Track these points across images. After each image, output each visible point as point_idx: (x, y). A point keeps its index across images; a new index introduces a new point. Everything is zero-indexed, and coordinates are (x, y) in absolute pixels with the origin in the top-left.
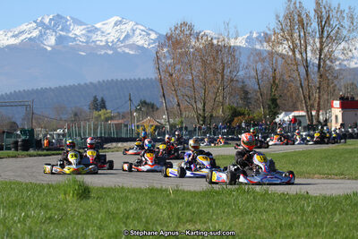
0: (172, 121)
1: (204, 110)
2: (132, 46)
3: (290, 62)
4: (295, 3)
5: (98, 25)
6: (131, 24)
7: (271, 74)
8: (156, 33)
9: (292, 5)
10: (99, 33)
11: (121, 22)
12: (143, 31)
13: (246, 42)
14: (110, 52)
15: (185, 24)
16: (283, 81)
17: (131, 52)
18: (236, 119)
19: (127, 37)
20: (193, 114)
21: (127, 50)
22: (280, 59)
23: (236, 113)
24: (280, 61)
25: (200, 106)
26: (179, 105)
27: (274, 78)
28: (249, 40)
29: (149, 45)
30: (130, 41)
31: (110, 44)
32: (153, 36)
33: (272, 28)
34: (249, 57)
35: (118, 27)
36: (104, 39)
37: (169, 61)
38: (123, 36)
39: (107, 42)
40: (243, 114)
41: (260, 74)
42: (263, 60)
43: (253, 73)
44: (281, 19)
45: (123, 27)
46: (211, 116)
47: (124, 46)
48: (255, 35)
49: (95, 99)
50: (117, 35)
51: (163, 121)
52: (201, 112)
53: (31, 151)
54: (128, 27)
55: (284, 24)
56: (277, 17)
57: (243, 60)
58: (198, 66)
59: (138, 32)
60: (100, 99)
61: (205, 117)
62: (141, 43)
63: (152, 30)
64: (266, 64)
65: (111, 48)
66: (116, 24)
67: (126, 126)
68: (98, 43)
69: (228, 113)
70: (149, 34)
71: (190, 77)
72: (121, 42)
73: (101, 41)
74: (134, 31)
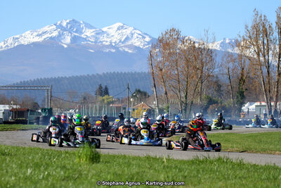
0: (160, 106)
1: (186, 98)
2: (131, 47)
3: (255, 63)
4: (261, 17)
5: (105, 29)
6: (131, 29)
7: (240, 71)
8: (150, 37)
9: (258, 19)
10: (105, 35)
11: (122, 27)
12: (139, 34)
13: (220, 46)
14: (114, 51)
15: (173, 30)
16: (249, 77)
17: (130, 51)
18: (211, 106)
19: (127, 39)
20: (177, 101)
21: (126, 50)
22: (247, 60)
23: (211, 102)
24: (247, 62)
25: (183, 95)
26: (166, 93)
27: (242, 75)
28: (223, 44)
29: (144, 46)
30: (129, 43)
31: (114, 44)
32: (148, 39)
33: (241, 36)
34: (223, 60)
35: (120, 32)
36: (109, 40)
37: (160, 59)
38: (124, 38)
39: (111, 42)
40: (217, 103)
41: (231, 72)
42: (234, 61)
43: (226, 71)
44: (249, 28)
45: (124, 31)
46: (192, 103)
47: (124, 46)
48: (227, 41)
49: (101, 87)
50: (119, 37)
51: (153, 106)
52: (184, 100)
54: (128, 31)
55: (251, 33)
56: (246, 27)
57: (218, 60)
58: (182, 63)
59: (135, 35)
60: (104, 87)
61: (186, 104)
62: (137, 44)
63: (146, 34)
64: (236, 64)
65: (114, 47)
66: (118, 29)
67: (125, 108)
68: (104, 43)
69: (205, 101)
70: (145, 38)
71: (176, 72)
72: (123, 43)
73: (107, 42)
74: (132, 34)
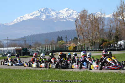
0: (81, 44)
1: (92, 40)
2: (72, 18)
3: (122, 23)
4: (123, 2)
5: (60, 11)
6: (72, 10)
7: (115, 27)
9: (122, 3)
10: (61, 14)
11: (68, 10)
12: (76, 13)
14: (65, 21)
16: (120, 29)
17: (72, 20)
18: (104, 43)
19: (71, 15)
20: (88, 42)
21: (71, 20)
22: (119, 22)
23: (103, 41)
25: (91, 39)
26: (84, 39)
27: (117, 28)
29: (78, 18)
30: (72, 17)
31: (65, 18)
33: (115, 11)
34: (108, 22)
36: (62, 16)
38: (69, 15)
39: (64, 17)
40: (106, 41)
41: (112, 27)
42: (113, 22)
43: (109, 27)
44: (119, 8)
45: (69, 12)
46: (95, 42)
49: (59, 37)
50: (67, 15)
52: (91, 41)
53: (25, 56)
54: (71, 12)
55: (120, 10)
56: (117, 7)
57: (106, 22)
59: (74, 13)
61: (92, 43)
62: (75, 17)
64: (114, 24)
65: (65, 19)
66: (67, 11)
67: (65, 46)
68: (60, 17)
69: (101, 41)
70: (78, 14)
71: (87, 29)
72: (69, 17)
73: (62, 17)
74: (73, 13)
